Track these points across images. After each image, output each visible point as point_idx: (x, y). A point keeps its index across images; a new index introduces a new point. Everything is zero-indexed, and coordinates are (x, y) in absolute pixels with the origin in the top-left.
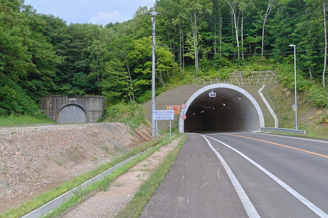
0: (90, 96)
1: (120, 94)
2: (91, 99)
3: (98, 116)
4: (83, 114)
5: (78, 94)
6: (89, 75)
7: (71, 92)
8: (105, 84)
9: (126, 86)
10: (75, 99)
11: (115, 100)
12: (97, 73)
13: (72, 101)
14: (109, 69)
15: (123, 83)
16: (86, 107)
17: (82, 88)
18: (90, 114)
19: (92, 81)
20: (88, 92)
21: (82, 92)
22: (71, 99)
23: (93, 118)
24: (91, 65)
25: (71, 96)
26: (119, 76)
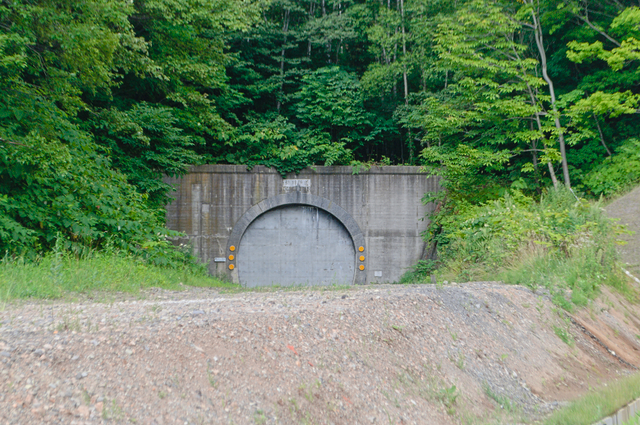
0: (370, 166)
1: (504, 156)
2: (373, 182)
3: (406, 254)
4: (341, 245)
5: (318, 159)
6: (367, 77)
7: (289, 151)
8: (437, 114)
9: (529, 123)
10: (304, 182)
11: (482, 184)
12: (401, 68)
13: (296, 191)
14: (453, 46)
15: (518, 107)
16: (354, 216)
17: (336, 133)
18: (372, 246)
19: (379, 104)
20: (363, 152)
21: (335, 150)
22: (289, 183)
23: (387, 265)
24: (376, 33)
25: (290, 168)
26: (501, 79)
